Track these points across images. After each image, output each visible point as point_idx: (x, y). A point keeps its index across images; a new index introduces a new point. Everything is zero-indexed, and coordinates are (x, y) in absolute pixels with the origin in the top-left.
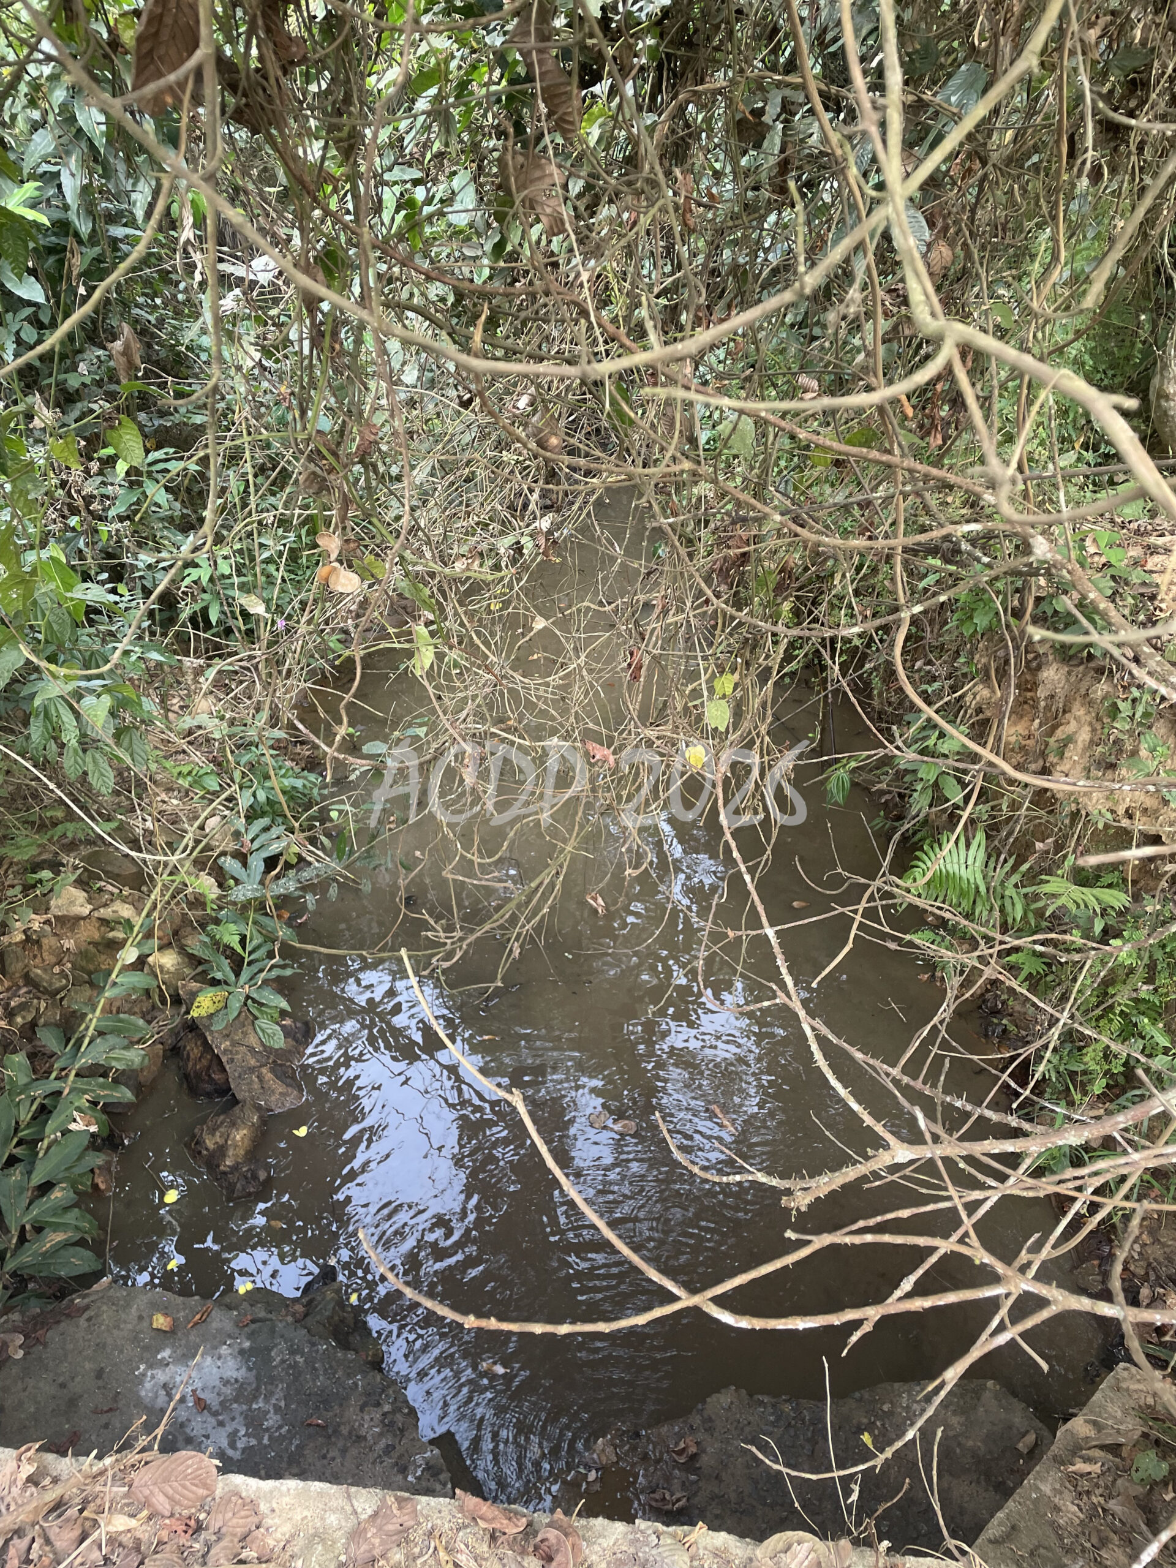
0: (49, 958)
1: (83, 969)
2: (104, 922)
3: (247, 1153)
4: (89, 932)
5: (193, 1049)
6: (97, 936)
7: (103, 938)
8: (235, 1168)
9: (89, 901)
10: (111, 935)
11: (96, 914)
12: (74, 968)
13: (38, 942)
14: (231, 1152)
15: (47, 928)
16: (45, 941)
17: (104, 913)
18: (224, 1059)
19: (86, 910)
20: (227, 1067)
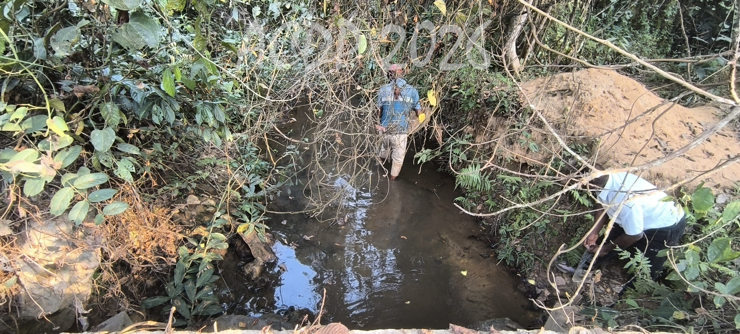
0: (187, 217)
1: (199, 220)
2: (205, 206)
3: (260, 274)
4: (200, 209)
5: (238, 243)
6: (203, 211)
7: (205, 211)
8: (257, 278)
9: (199, 199)
10: (208, 210)
11: (202, 203)
12: (196, 220)
13: (184, 213)
14: (255, 274)
15: (186, 208)
16: (186, 212)
17: (205, 203)
18: (249, 245)
19: (199, 202)
20: (250, 248)
